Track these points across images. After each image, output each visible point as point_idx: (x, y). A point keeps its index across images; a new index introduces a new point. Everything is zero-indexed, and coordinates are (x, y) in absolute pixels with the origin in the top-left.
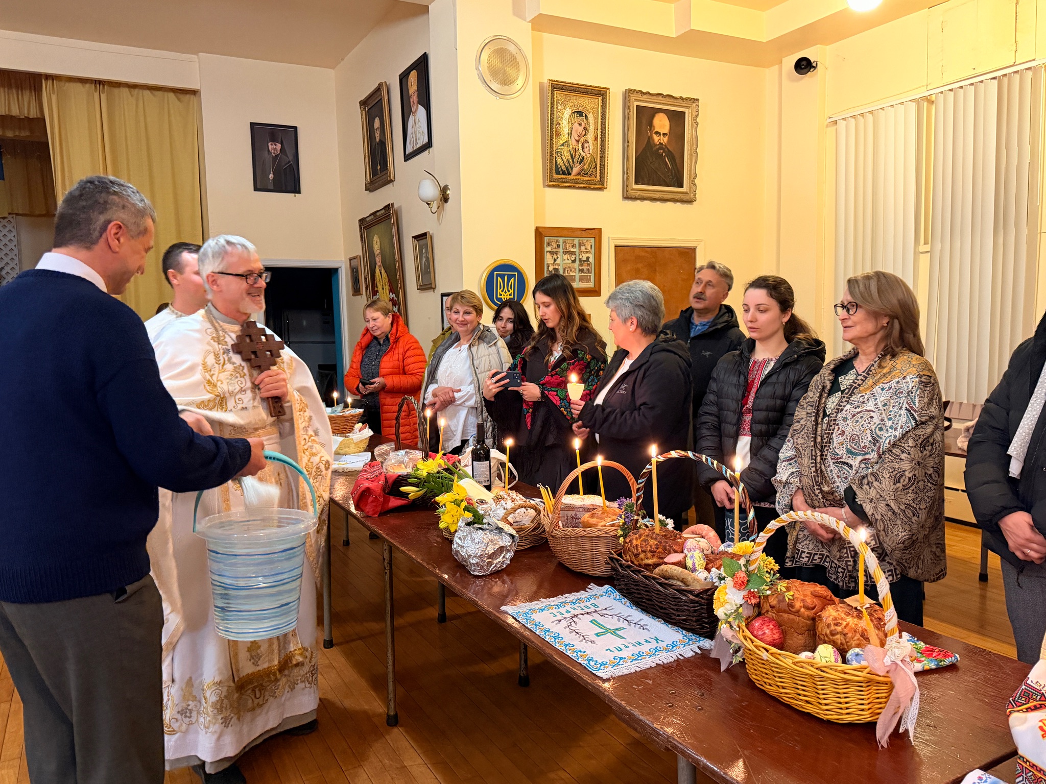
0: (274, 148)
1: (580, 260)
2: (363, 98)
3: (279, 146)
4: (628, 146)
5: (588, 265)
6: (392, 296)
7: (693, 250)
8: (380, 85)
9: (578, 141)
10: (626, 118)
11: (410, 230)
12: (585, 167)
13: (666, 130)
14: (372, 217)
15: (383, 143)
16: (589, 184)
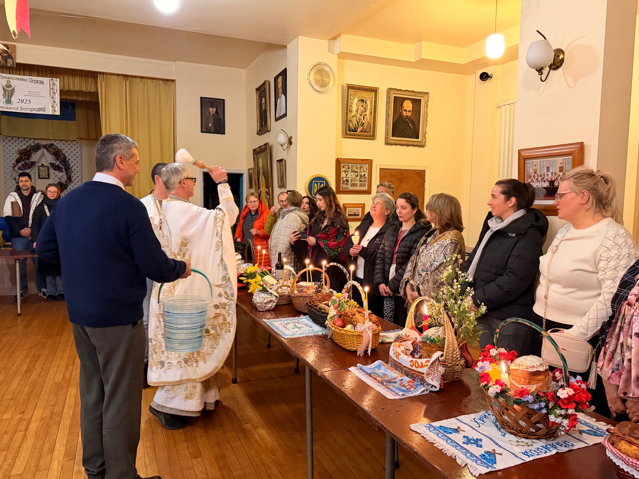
0: (212, 110)
1: (360, 175)
2: (257, 87)
3: (215, 109)
4: (388, 117)
5: (365, 178)
6: (267, 190)
7: (424, 172)
8: (265, 82)
9: (361, 115)
10: (388, 103)
11: (276, 158)
12: (365, 128)
13: (410, 108)
14: (259, 149)
15: (265, 111)
16: (367, 136)
